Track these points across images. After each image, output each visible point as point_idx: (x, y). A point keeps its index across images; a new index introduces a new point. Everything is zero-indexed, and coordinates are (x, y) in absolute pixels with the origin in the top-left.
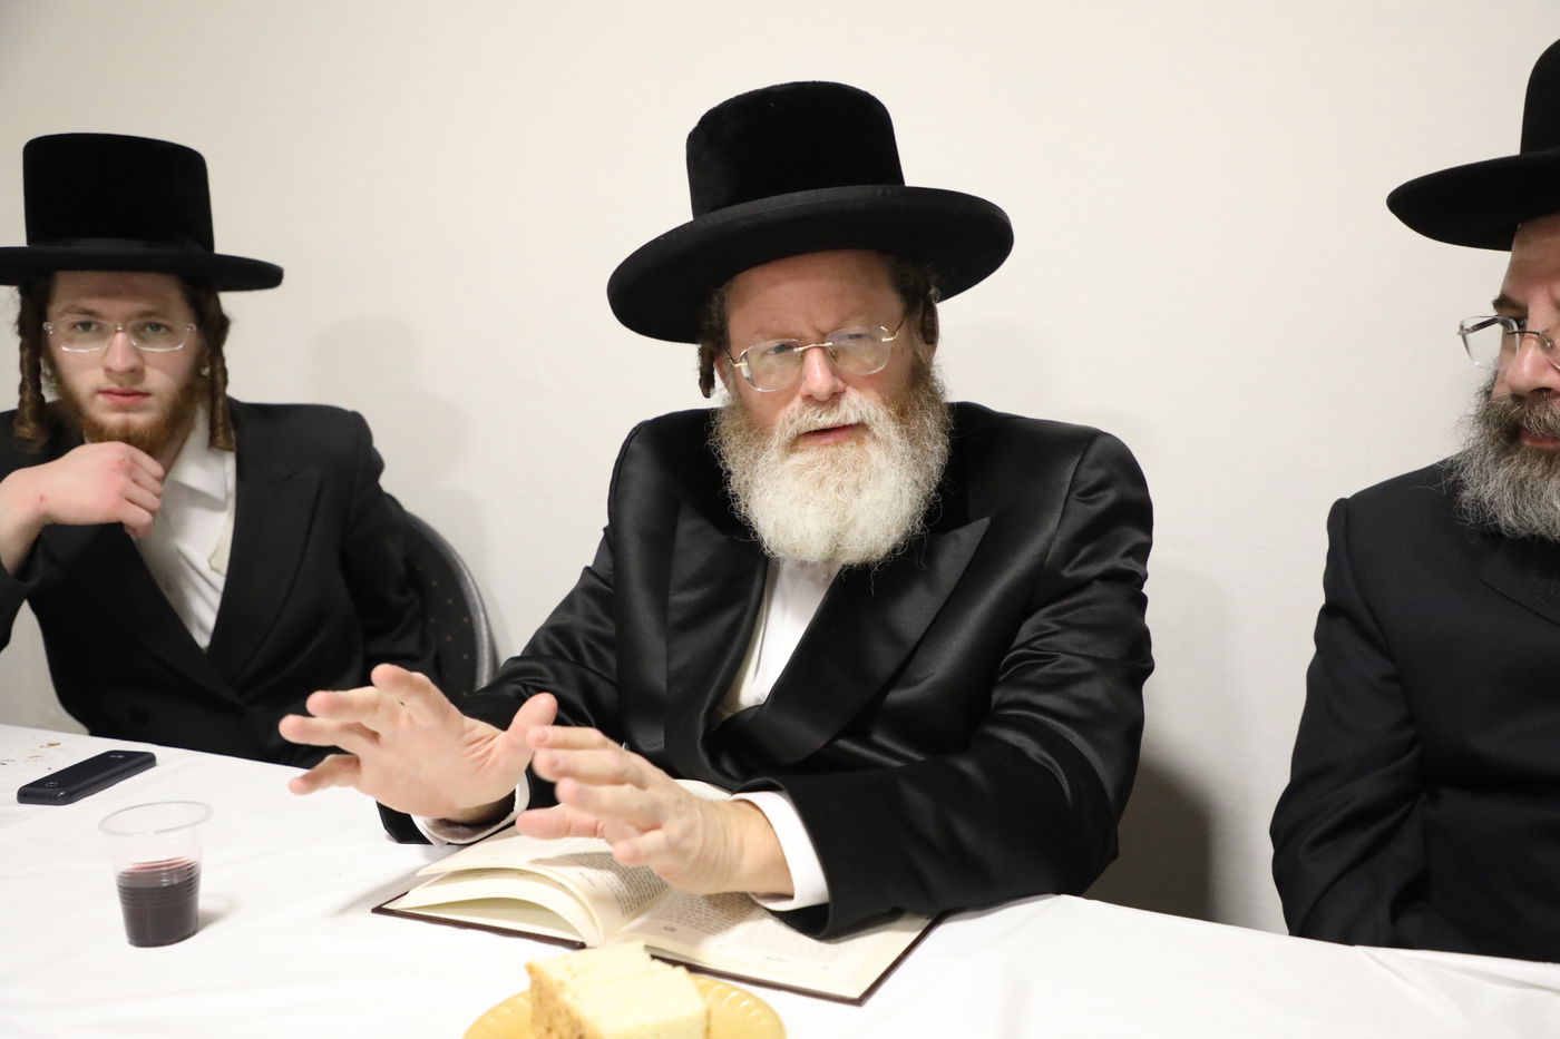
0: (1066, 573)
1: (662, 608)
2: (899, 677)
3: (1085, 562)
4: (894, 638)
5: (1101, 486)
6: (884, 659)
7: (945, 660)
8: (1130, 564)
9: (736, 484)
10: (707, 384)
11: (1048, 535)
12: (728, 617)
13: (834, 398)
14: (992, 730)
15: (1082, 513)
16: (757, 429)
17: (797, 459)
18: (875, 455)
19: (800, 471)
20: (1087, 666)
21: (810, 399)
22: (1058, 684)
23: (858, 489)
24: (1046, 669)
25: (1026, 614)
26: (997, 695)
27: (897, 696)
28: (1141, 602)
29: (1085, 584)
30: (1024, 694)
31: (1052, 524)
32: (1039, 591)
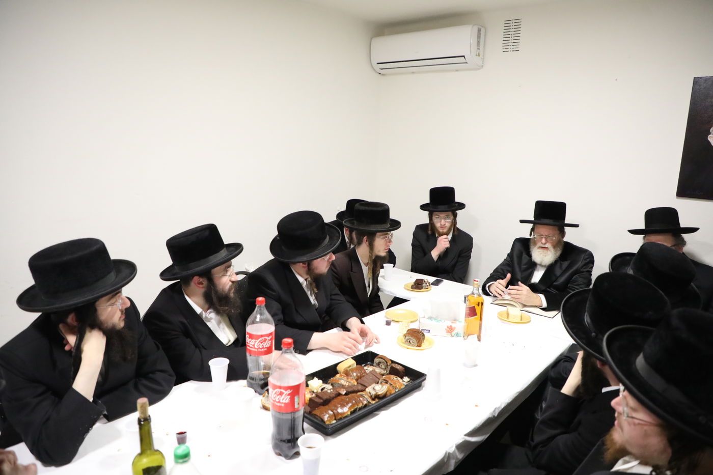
0: (582, 270)
1: (520, 268)
2: (555, 281)
3: (584, 269)
4: (555, 275)
5: (587, 258)
6: (554, 278)
7: (562, 280)
8: (590, 270)
9: (531, 249)
10: (531, 235)
11: (579, 265)
12: (530, 270)
13: (545, 244)
14: (568, 290)
15: (584, 262)
16: (535, 244)
17: (539, 250)
18: (549, 252)
19: (539, 252)
20: (582, 283)
21: (542, 243)
22: (578, 285)
23: (546, 256)
24: (577, 283)
25: (574, 275)
26: (569, 285)
27: (555, 283)
28: (591, 275)
29: (583, 272)
30: (572, 286)
31: (580, 262)
32: (577, 272)
